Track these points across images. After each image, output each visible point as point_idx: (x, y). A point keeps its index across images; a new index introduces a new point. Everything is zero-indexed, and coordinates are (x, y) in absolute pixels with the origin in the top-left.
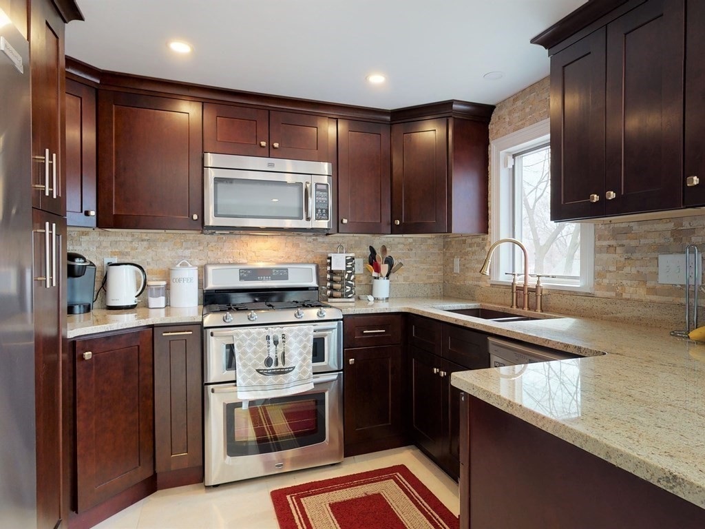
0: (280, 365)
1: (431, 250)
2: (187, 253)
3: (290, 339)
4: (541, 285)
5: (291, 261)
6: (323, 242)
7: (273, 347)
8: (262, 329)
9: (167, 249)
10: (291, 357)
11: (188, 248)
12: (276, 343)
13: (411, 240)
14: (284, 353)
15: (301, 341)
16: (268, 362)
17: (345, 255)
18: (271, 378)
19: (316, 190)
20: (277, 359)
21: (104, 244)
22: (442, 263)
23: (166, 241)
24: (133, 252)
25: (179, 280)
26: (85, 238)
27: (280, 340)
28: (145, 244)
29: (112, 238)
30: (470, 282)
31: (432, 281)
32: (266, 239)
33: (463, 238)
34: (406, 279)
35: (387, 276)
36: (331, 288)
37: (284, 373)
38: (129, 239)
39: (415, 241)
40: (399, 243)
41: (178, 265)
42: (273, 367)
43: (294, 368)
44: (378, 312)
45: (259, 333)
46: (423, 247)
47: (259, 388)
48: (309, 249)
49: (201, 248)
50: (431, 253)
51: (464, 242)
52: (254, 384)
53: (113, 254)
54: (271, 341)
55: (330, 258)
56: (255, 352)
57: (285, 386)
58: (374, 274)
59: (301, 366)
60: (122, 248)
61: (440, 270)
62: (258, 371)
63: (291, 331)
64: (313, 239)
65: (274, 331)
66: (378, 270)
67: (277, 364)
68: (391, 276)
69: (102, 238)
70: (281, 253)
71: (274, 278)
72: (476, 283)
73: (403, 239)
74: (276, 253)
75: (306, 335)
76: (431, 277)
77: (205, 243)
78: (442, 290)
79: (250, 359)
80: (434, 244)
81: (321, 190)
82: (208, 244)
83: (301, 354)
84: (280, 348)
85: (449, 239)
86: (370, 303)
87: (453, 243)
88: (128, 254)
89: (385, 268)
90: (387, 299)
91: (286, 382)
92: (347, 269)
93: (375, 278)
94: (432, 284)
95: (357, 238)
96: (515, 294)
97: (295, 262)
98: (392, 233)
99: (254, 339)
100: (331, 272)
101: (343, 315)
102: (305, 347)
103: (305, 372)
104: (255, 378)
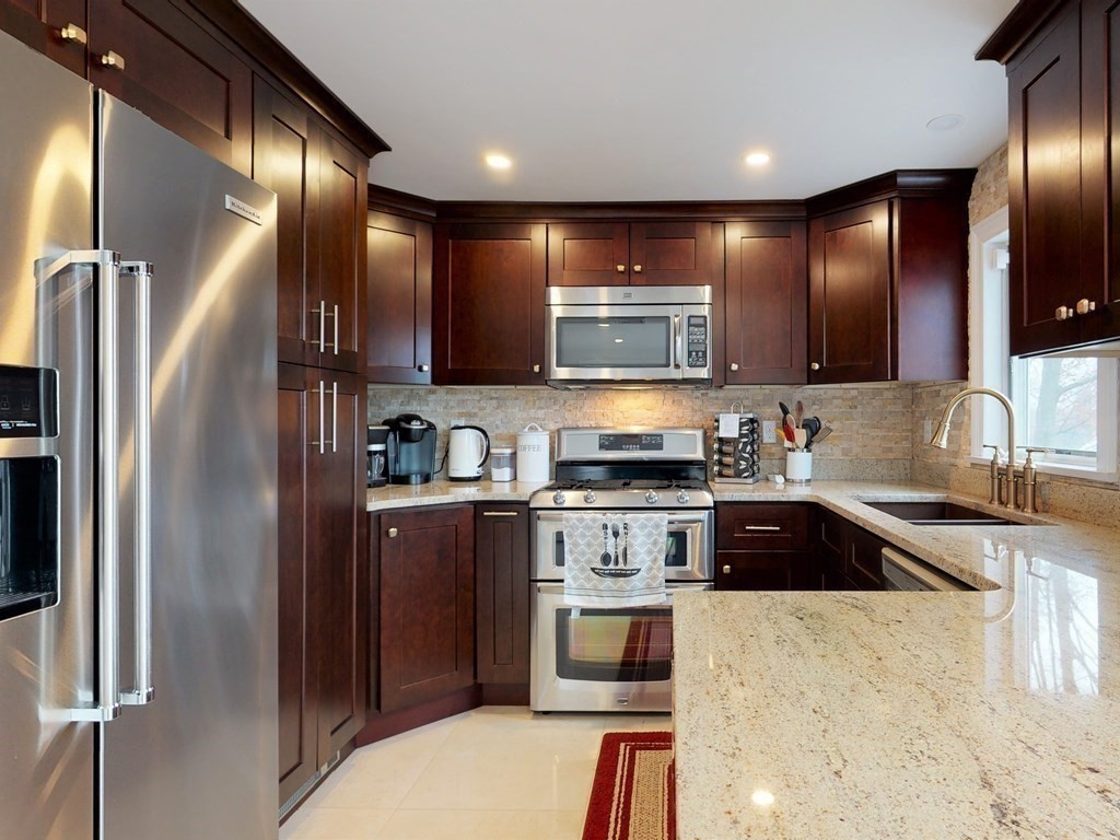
0: (621, 566)
1: (889, 408)
2: (541, 413)
3: (634, 530)
4: (1033, 466)
5: (670, 424)
6: (717, 398)
7: (611, 540)
8: (598, 515)
9: (517, 409)
10: (635, 554)
11: (542, 408)
12: (616, 534)
13: (854, 393)
14: (625, 549)
15: (650, 535)
16: (606, 559)
17: (738, 416)
18: (609, 581)
19: (689, 325)
20: (617, 557)
21: (451, 403)
22: (909, 427)
23: (516, 399)
24: (481, 414)
25: (525, 449)
26: (432, 397)
27: (621, 531)
28: (494, 402)
29: (459, 397)
30: (945, 459)
31: (891, 456)
32: (637, 394)
33: (938, 388)
34: (845, 452)
35: (808, 446)
36: (720, 463)
37: (625, 576)
38: (477, 397)
39: (861, 393)
40: (834, 398)
41: (526, 430)
42: (611, 566)
43: (639, 570)
44: (792, 499)
45: (594, 520)
46: (875, 403)
47: (593, 593)
48: (696, 408)
49: (557, 407)
50: (890, 413)
51: (938, 393)
52: (588, 586)
53: (461, 415)
54: (610, 531)
55: (717, 421)
56: (589, 545)
57: (626, 594)
58: (787, 444)
59: (650, 569)
60: (470, 408)
61: (906, 439)
62: (593, 569)
63: (636, 520)
64: (702, 394)
65: (614, 519)
66: (791, 437)
67: (617, 563)
68: (813, 447)
69: (449, 397)
70: (657, 414)
71: (643, 447)
72: (953, 460)
73: (842, 391)
74: (650, 413)
75: (657, 526)
76: (890, 450)
77: (562, 402)
78: (909, 471)
79: (583, 554)
80: (895, 398)
81: (696, 326)
82: (565, 402)
83: (650, 552)
84: (621, 542)
85: (919, 390)
86: (778, 487)
87: (924, 396)
88: (475, 415)
89: (801, 436)
90: (808, 481)
91: (628, 588)
92: (741, 436)
93: (789, 450)
94: (891, 461)
95: (768, 391)
96: (996, 481)
97: (676, 425)
98: (808, 384)
99: (589, 528)
100: (721, 440)
101: (715, 502)
102: (655, 543)
103: (654, 578)
104: (588, 579)
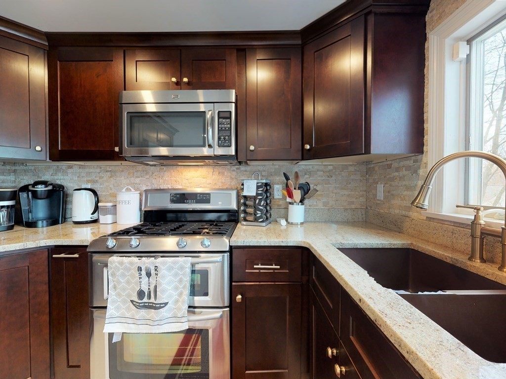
0: (152, 300)
1: (352, 177)
2: (138, 180)
3: (163, 271)
5: (217, 187)
6: (246, 171)
7: (145, 279)
8: (134, 259)
9: (123, 178)
10: (163, 291)
11: (138, 177)
12: (149, 275)
13: (330, 168)
14: (156, 287)
15: (176, 275)
16: (141, 294)
17: (256, 181)
18: (143, 312)
19: (219, 118)
20: (150, 292)
21: (82, 174)
22: (364, 189)
23: (122, 171)
24: (100, 181)
25: (119, 203)
26: (70, 171)
27: (153, 272)
28: (109, 173)
29: (87, 170)
31: (353, 206)
32: (196, 168)
33: (389, 163)
34: (325, 204)
35: (302, 201)
36: (245, 212)
37: (155, 308)
38: (98, 170)
39: (335, 168)
40: (318, 170)
41: (124, 190)
42: (145, 300)
43: (166, 304)
45: (131, 263)
46: (343, 174)
47: (130, 321)
48: (233, 177)
49: (148, 177)
50: (353, 180)
51: (389, 166)
52: (128, 315)
53: (88, 181)
54: (144, 272)
55: (243, 185)
56: (128, 282)
57: (156, 323)
58: (289, 200)
59: (177, 301)
60: (93, 177)
61: (362, 196)
62: (132, 301)
63: (164, 263)
64: (237, 168)
65: (147, 262)
66: (291, 195)
67: (149, 297)
68: (306, 201)
69: (81, 170)
70: (209, 181)
71: (198, 202)
73: (323, 167)
74: (204, 180)
75: (182, 268)
76: (352, 203)
77: (151, 173)
78: (364, 216)
79: (124, 289)
80: (356, 170)
81: (224, 118)
82: (153, 173)
83: (176, 288)
84: (153, 280)
85: (372, 166)
86: (282, 228)
87: (377, 168)
88: (97, 181)
89: (297, 194)
90: (302, 223)
91: (158, 319)
92: (258, 194)
93: (290, 203)
94: (353, 210)
95: (277, 167)
97: (220, 187)
98: (303, 159)
99: (128, 269)
100: (245, 197)
101: (231, 247)
102: (180, 281)
103: (179, 309)
104: (128, 309)
